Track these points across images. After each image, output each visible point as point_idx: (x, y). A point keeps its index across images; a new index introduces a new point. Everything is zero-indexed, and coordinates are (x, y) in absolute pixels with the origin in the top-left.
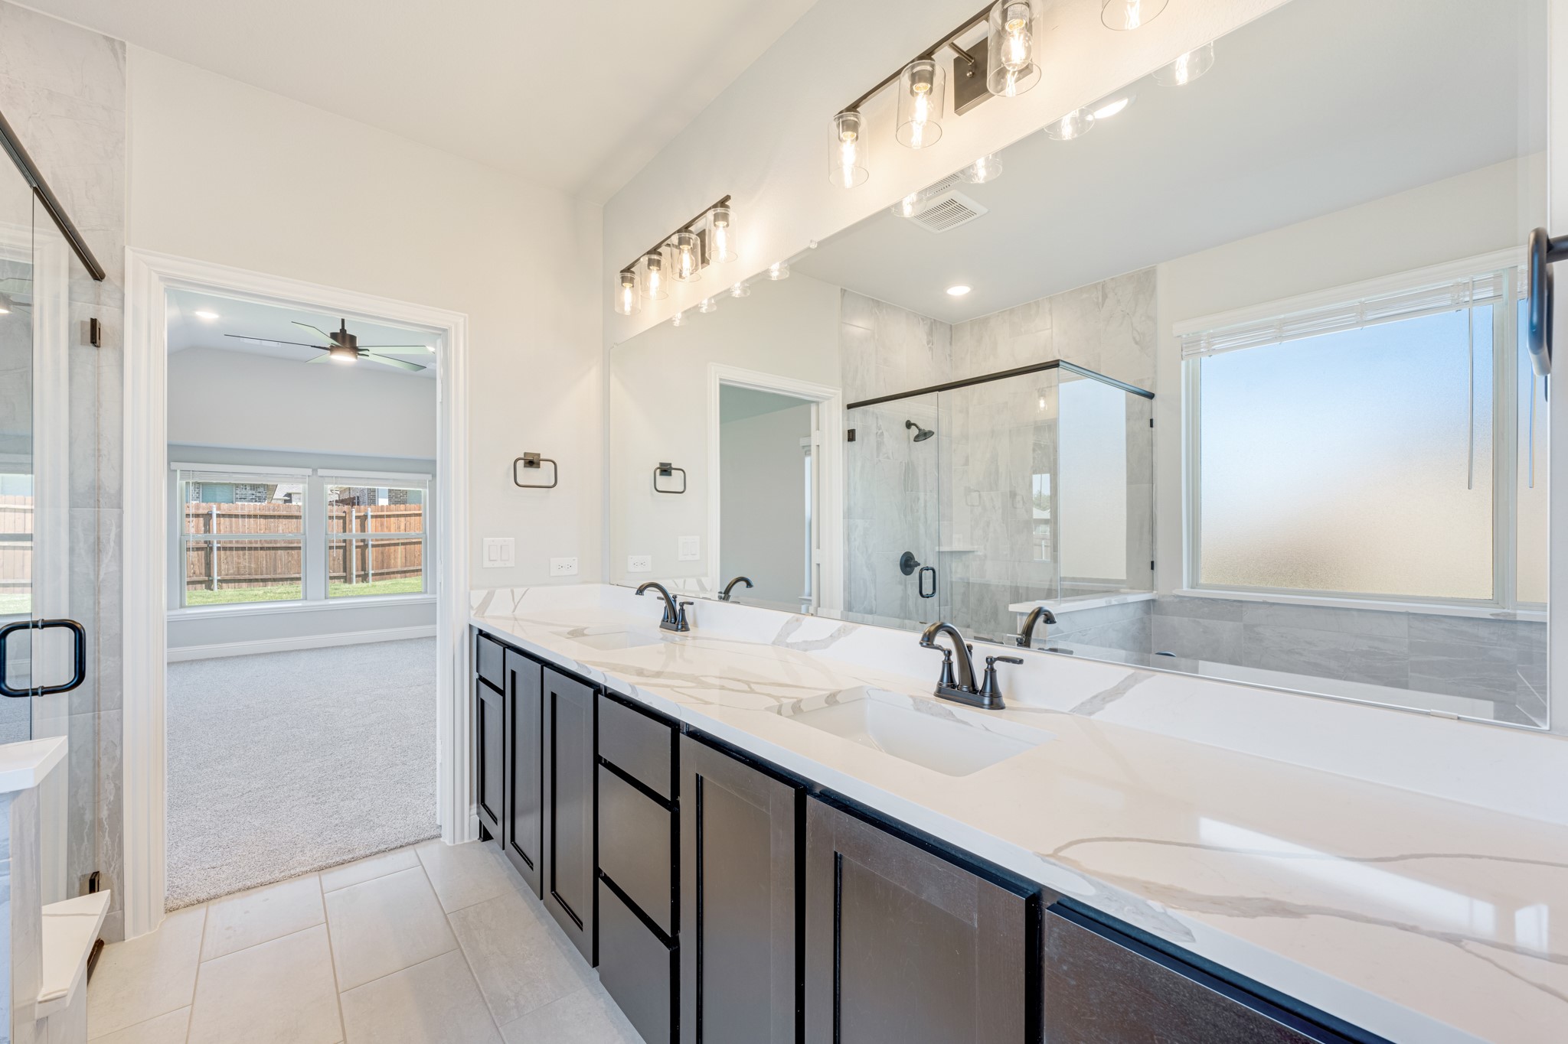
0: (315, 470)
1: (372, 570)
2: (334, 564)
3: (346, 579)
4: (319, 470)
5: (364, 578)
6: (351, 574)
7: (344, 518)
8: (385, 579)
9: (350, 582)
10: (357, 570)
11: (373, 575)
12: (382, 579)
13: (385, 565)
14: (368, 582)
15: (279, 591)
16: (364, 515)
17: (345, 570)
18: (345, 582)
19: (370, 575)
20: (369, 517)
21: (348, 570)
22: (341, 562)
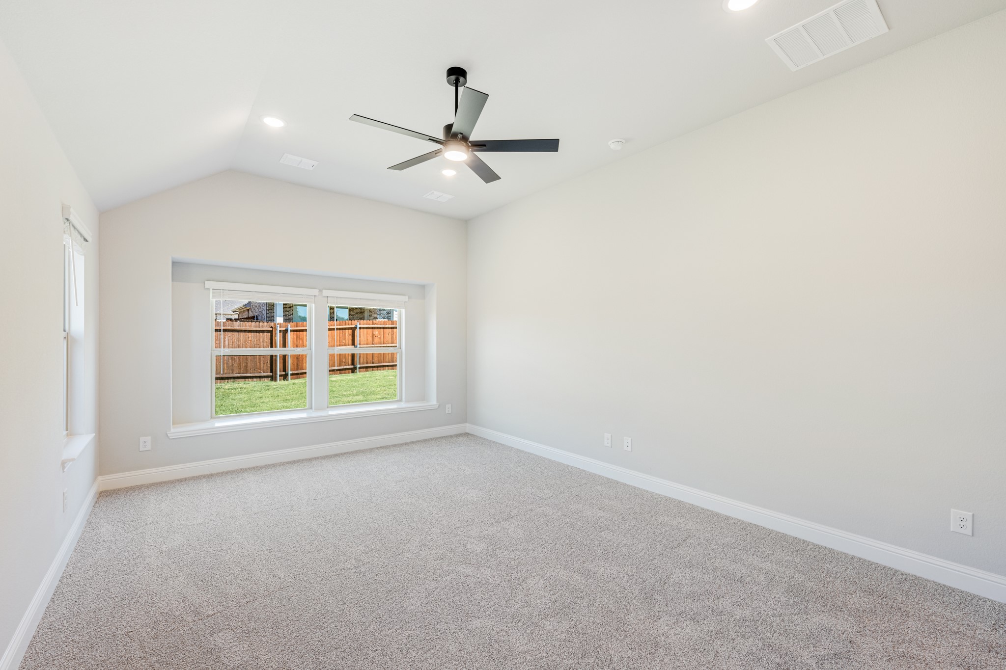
0: (321, 291)
1: (291, 371)
2: (264, 367)
3: (272, 378)
4: (324, 291)
5: (285, 377)
6: (276, 374)
7: (271, 332)
8: (299, 378)
9: (276, 380)
10: (280, 371)
11: (292, 375)
12: (297, 378)
13: (299, 367)
14: (288, 380)
15: (227, 387)
16: (285, 330)
17: (272, 371)
18: (272, 380)
19: (289, 375)
20: (289, 331)
21: (274, 371)
22: (269, 365)
